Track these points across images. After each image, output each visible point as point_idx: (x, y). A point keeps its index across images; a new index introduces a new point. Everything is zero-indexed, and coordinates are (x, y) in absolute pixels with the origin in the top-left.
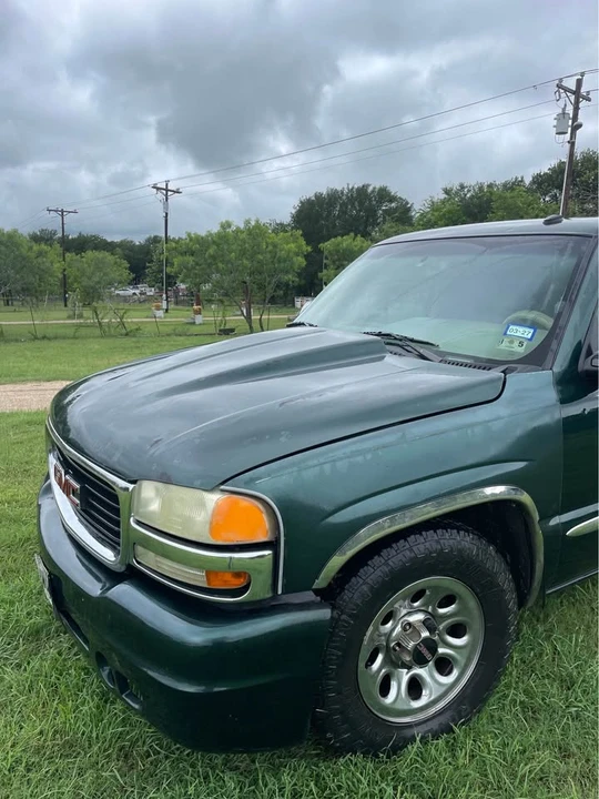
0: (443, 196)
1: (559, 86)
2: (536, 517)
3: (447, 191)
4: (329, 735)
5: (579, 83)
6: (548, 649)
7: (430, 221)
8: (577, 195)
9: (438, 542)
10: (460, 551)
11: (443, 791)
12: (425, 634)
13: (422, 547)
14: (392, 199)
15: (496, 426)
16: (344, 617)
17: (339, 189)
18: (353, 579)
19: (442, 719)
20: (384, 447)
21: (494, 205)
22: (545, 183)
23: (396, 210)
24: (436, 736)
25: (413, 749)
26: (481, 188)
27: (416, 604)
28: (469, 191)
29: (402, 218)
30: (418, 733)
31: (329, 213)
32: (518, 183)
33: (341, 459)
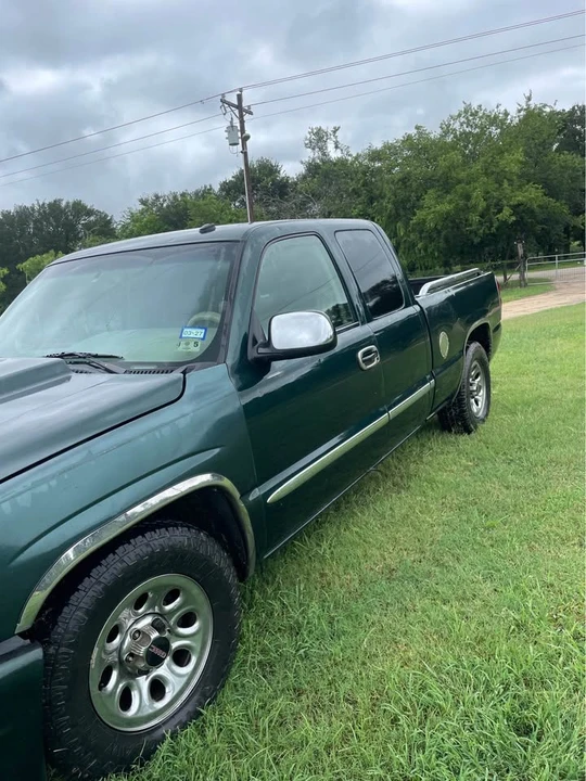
0: (142, 207)
1: (223, 101)
2: (237, 494)
3: (143, 202)
4: (74, 770)
5: (240, 97)
6: (277, 606)
7: (132, 231)
8: (261, 200)
9: (147, 545)
10: (172, 547)
11: (196, 773)
12: (155, 635)
13: (132, 555)
14: (90, 213)
15: (183, 423)
16: (63, 649)
17: (29, 205)
18: (66, 609)
19: (189, 708)
20: (70, 469)
21: (191, 213)
22: (232, 189)
23: (95, 223)
24: (184, 726)
25: (164, 748)
26: (175, 197)
27: (140, 611)
28: (164, 201)
29: (104, 230)
30: (167, 731)
31: (23, 230)
32: (208, 191)
33: (20, 494)
